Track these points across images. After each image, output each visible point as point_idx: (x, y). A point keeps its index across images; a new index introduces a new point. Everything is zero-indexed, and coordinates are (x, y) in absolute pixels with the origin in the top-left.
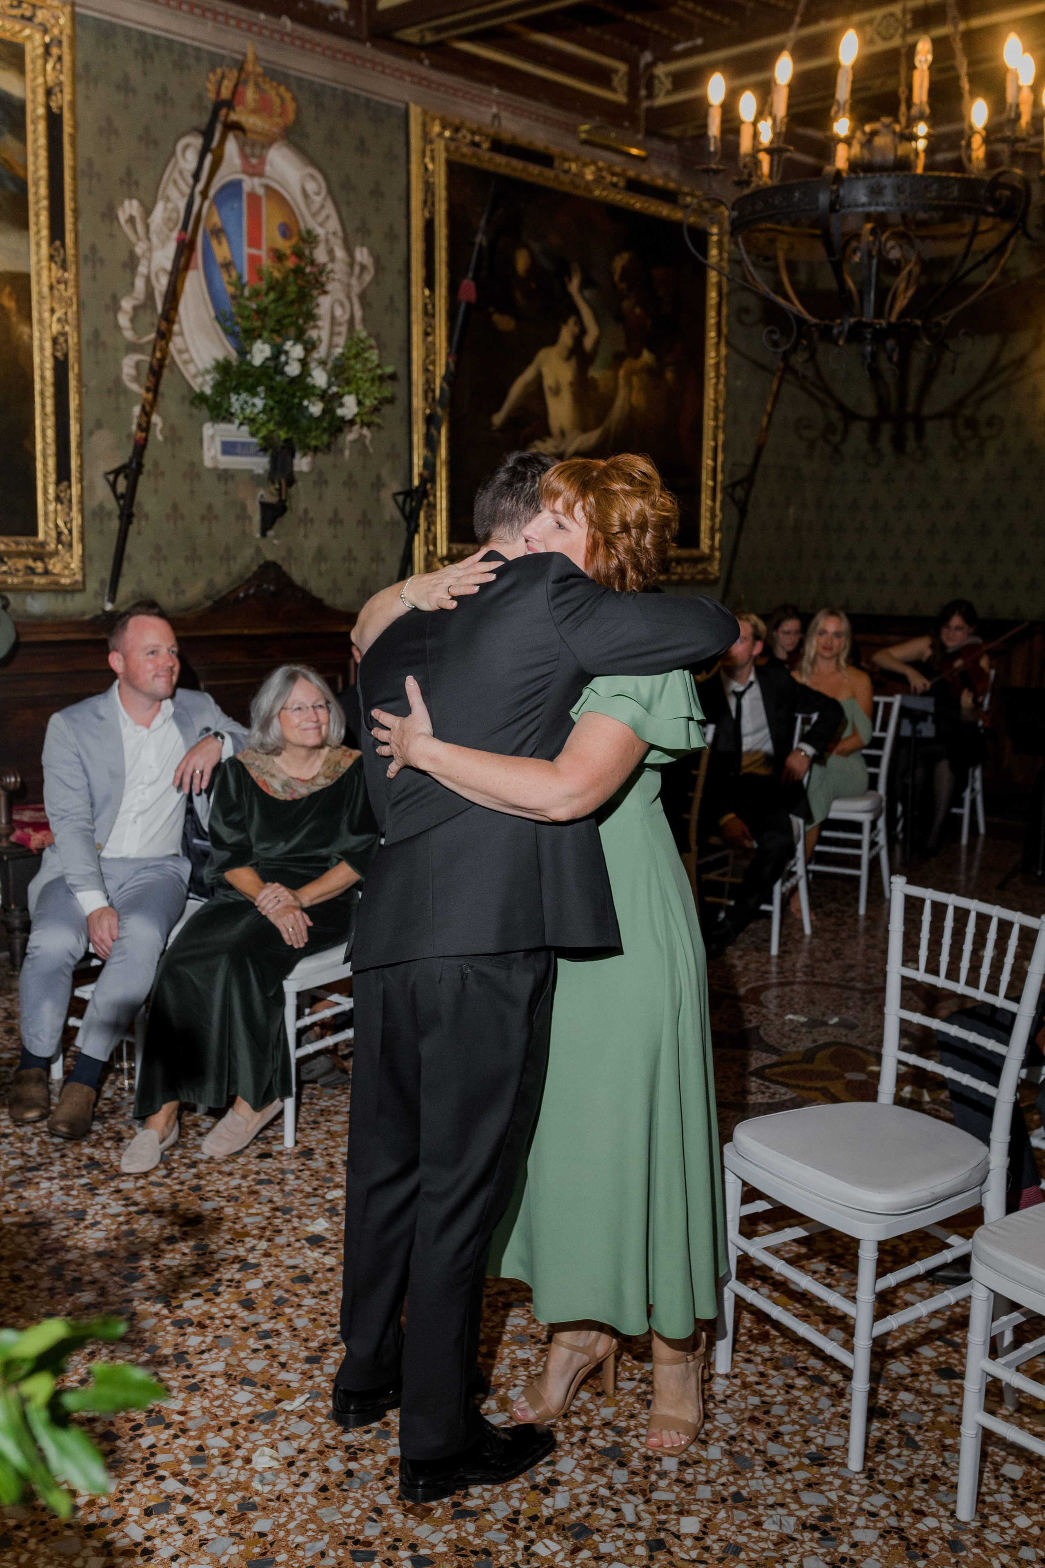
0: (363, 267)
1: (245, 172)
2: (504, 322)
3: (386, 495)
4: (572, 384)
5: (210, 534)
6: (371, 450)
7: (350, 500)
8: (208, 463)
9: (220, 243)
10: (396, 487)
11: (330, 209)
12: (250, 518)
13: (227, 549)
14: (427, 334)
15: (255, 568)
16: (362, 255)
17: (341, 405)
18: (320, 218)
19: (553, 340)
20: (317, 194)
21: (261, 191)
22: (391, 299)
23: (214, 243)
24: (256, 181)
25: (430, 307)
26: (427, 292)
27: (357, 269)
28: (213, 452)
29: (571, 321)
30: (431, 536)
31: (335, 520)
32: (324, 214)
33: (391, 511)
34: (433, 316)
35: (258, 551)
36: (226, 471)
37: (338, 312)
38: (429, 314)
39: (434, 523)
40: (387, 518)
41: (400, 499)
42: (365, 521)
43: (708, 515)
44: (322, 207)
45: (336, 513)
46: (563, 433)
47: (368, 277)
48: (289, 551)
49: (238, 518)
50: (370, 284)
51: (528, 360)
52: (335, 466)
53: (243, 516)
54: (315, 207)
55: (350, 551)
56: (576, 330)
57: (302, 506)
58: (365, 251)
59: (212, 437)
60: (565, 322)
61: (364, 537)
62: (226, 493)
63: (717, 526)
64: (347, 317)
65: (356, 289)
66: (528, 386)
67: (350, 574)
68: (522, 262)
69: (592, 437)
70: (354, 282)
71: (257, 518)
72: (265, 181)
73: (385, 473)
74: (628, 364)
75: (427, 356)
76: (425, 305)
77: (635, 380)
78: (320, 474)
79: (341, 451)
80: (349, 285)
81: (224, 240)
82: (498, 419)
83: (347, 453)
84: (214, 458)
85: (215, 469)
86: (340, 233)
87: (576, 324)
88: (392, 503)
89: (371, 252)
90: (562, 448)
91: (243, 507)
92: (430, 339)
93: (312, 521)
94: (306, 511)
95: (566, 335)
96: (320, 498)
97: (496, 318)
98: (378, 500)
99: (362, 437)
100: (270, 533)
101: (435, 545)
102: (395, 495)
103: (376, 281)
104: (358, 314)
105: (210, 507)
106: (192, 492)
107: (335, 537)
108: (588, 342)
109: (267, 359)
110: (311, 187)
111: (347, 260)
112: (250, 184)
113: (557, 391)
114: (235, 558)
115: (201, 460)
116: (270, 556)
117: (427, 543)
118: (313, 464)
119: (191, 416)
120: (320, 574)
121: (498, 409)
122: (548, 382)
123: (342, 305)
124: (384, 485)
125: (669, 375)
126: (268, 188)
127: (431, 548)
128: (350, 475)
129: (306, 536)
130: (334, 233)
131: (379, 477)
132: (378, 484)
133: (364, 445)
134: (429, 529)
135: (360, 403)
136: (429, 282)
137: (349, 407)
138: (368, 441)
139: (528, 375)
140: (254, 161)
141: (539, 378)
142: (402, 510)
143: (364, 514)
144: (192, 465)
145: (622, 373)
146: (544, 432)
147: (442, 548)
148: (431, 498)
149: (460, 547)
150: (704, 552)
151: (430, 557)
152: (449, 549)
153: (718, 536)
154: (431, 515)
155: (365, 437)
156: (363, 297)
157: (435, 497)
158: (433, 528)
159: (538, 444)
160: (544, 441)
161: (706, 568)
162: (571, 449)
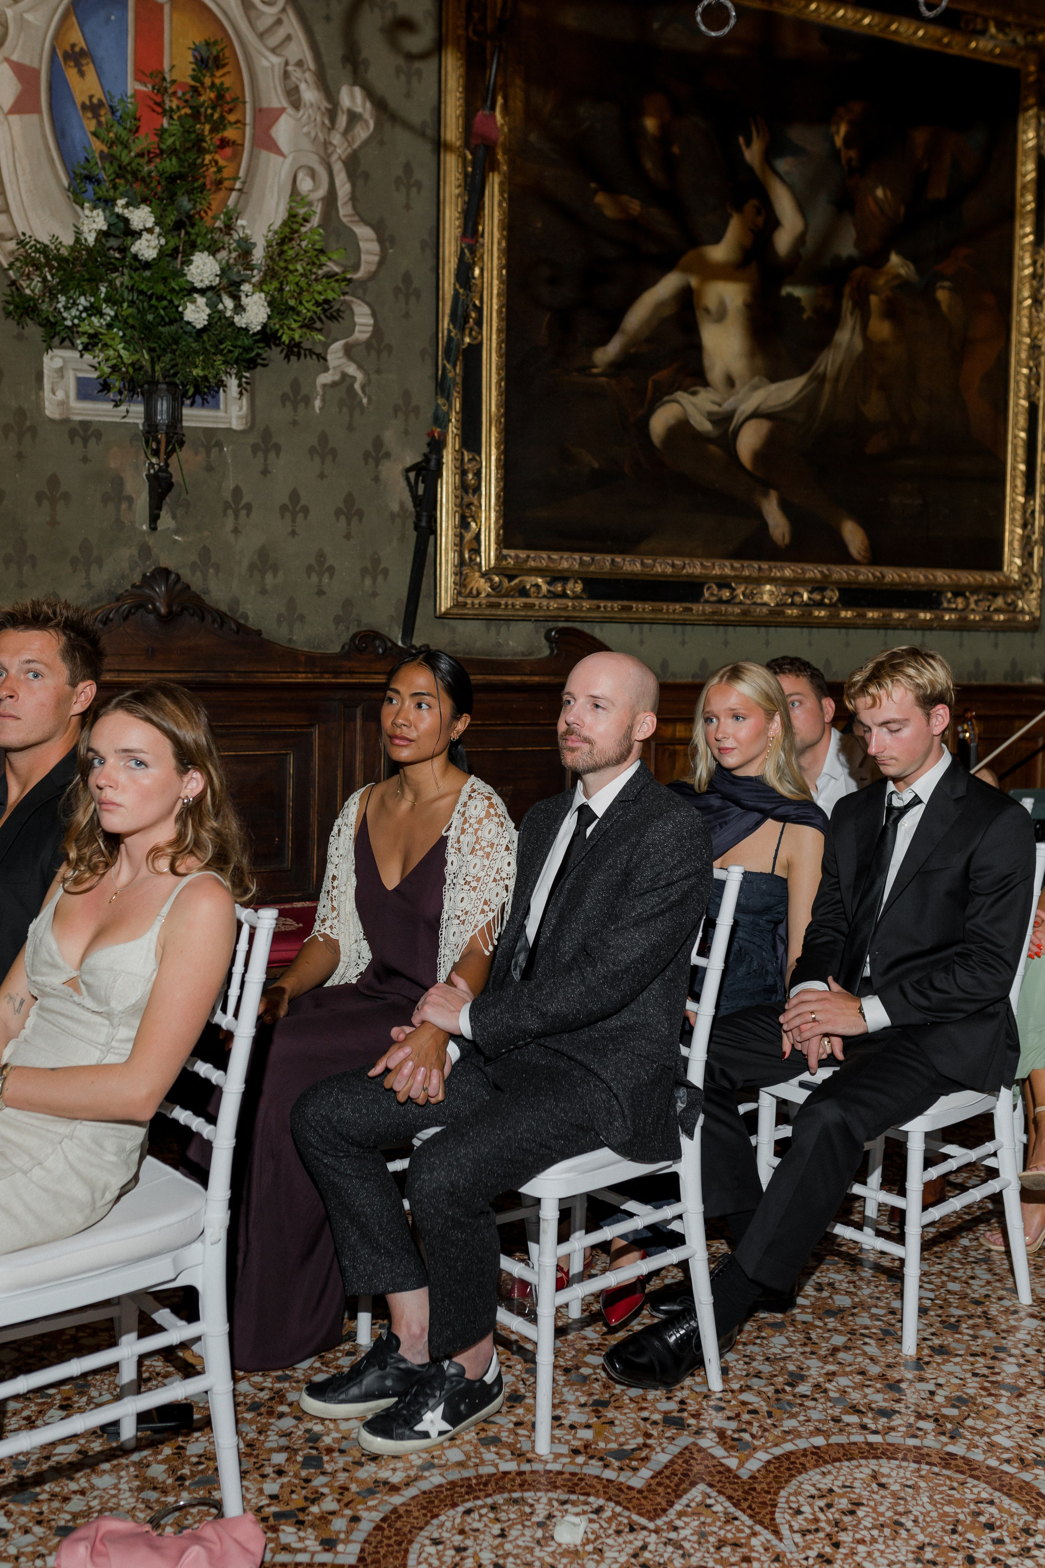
0: (354, 117)
2: (616, 205)
5: (53, 523)
6: (365, 401)
7: (322, 476)
8: (51, 411)
9: (82, 74)
11: (292, 25)
12: (130, 500)
13: (86, 546)
15: (137, 579)
16: (353, 99)
18: (274, 40)
22: (408, 168)
23: (71, 74)
28: (60, 395)
29: (750, 207)
30: (468, 536)
31: (294, 507)
32: (281, 33)
33: (396, 494)
35: (145, 551)
36: (85, 424)
37: (305, 185)
39: (476, 517)
40: (395, 507)
41: (412, 475)
42: (350, 510)
43: (1018, 516)
44: (279, 22)
45: (295, 496)
46: (730, 382)
47: (362, 133)
48: (205, 554)
49: (106, 499)
50: (366, 143)
52: (295, 423)
53: (116, 496)
54: (263, 24)
55: (321, 556)
56: (760, 220)
57: (229, 485)
58: (357, 91)
59: (61, 371)
60: (737, 207)
61: (348, 536)
62: (85, 460)
64: (322, 192)
65: (340, 148)
66: (662, 305)
67: (320, 593)
69: (789, 390)
70: (336, 138)
71: (143, 500)
73: (390, 436)
74: (861, 276)
77: (874, 301)
78: (267, 434)
79: (307, 401)
80: (327, 144)
81: (90, 71)
82: (604, 356)
83: (317, 403)
84: (63, 403)
85: (66, 421)
86: (311, 64)
87: (758, 212)
88: (403, 484)
89: (369, 94)
90: (727, 406)
91: (118, 482)
93: (249, 508)
94: (237, 492)
95: (739, 229)
96: (265, 472)
97: (600, 199)
98: (376, 479)
99: (345, 378)
101: (477, 552)
102: (408, 470)
103: (377, 137)
104: (344, 189)
105: (54, 481)
106: (20, 456)
107: (293, 533)
108: (783, 240)
111: (325, 105)
114: (100, 563)
115: (39, 405)
116: (166, 561)
117: (460, 546)
118: (252, 413)
119: (20, 337)
120: (263, 592)
122: (703, 301)
123: (313, 174)
124: (387, 455)
125: (942, 295)
127: (469, 555)
128: (324, 438)
129: (236, 531)
130: (300, 64)
131: (378, 443)
132: (378, 454)
133: (351, 389)
134: (464, 524)
138: (357, 386)
139: (664, 289)
141: (685, 294)
142: (412, 490)
143: (349, 500)
144: (21, 413)
146: (694, 377)
147: (488, 555)
148: (470, 476)
149: (523, 554)
150: (1008, 578)
151: (466, 570)
152: (500, 557)
153: (1037, 552)
154: (470, 504)
155: (354, 378)
156: (352, 164)
157: (478, 474)
158: (473, 525)
159: (680, 395)
160: (694, 393)
161: (1014, 604)
162: (748, 407)
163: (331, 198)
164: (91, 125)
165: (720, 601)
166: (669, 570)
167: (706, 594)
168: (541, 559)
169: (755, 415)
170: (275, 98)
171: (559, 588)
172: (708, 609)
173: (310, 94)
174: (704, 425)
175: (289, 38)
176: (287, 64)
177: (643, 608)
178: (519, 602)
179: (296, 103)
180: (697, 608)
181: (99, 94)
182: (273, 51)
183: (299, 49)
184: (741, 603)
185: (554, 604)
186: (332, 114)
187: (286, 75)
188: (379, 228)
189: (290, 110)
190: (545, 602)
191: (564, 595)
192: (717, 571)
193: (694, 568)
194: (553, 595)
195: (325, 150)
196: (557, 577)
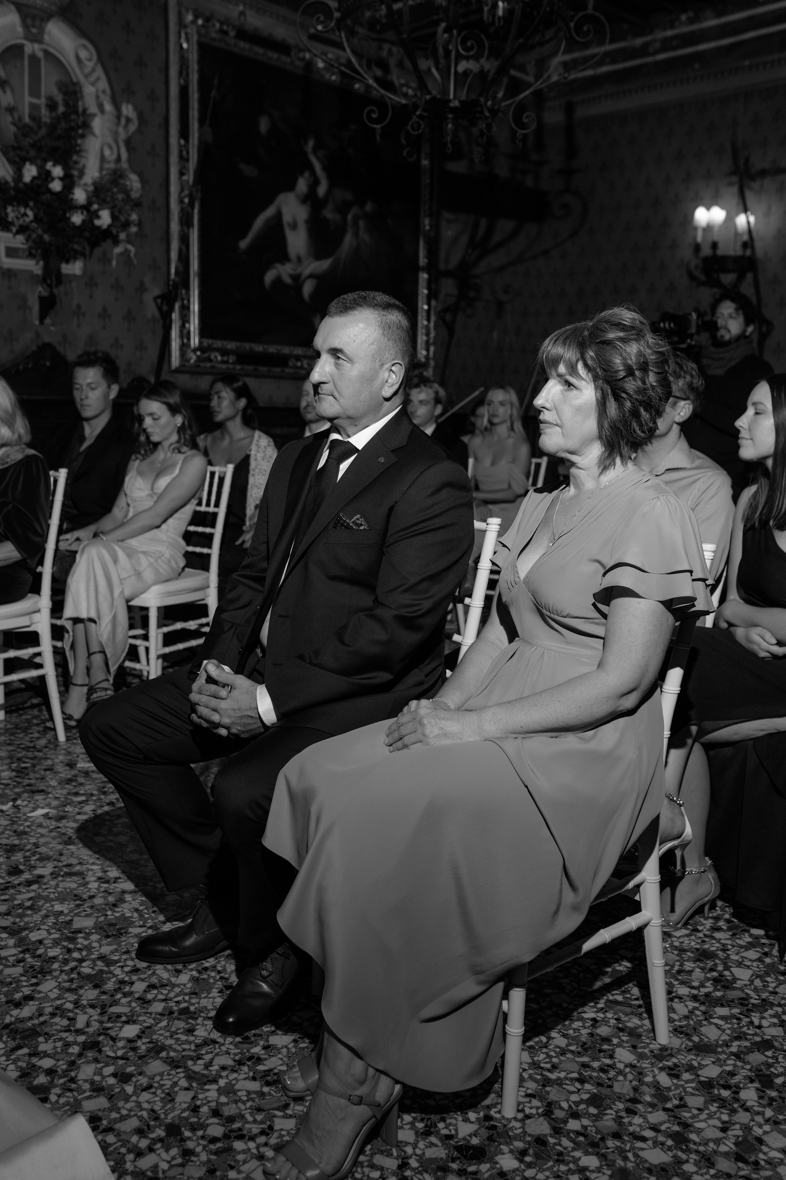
0: (128, 120)
1: (26, 38)
2: (249, 170)
3: (149, 298)
4: (307, 222)
6: (135, 262)
7: (117, 299)
9: (4, 92)
10: (157, 292)
11: (100, 72)
12: (30, 308)
13: (10, 332)
14: (181, 174)
15: (34, 347)
16: (128, 110)
17: (98, 217)
18: (92, 78)
19: (291, 187)
20: (90, 60)
21: (40, 54)
22: (153, 147)
24: (36, 46)
25: (184, 153)
26: (182, 142)
27: (123, 121)
29: (307, 174)
30: (185, 332)
31: (104, 315)
32: (95, 76)
33: (151, 310)
34: (187, 160)
35: (37, 334)
36: (9, 270)
37: (107, 152)
38: (183, 159)
39: (189, 322)
40: (150, 316)
41: (159, 301)
42: (129, 317)
43: (424, 331)
44: (94, 70)
45: (105, 309)
46: (299, 259)
47: (133, 127)
48: (64, 336)
49: (19, 307)
50: (134, 133)
51: (269, 201)
52: (104, 272)
53: (24, 306)
54: (87, 70)
55: (117, 339)
56: (310, 181)
57: (75, 302)
58: (130, 107)
60: (302, 174)
61: (129, 330)
62: (10, 288)
63: (431, 341)
64: (114, 156)
65: (123, 135)
66: (268, 221)
68: (264, 125)
69: (325, 265)
70: (121, 130)
71: (36, 309)
72: (44, 47)
73: (146, 279)
74: (355, 210)
75: (182, 190)
76: (181, 152)
77: (361, 223)
78: (91, 278)
79: (110, 261)
80: (116, 132)
81: (8, 90)
82: (244, 244)
83: (114, 263)
86: (108, 92)
87: (310, 175)
88: (153, 304)
89: (136, 108)
90: (298, 271)
91: (25, 299)
92: (185, 178)
93: (84, 314)
94: (79, 306)
95: (302, 185)
96: (91, 296)
97: (242, 166)
98: (141, 301)
99: (127, 251)
100: (48, 321)
101: (189, 339)
102: (155, 298)
103: (139, 131)
104: (124, 155)
107: (104, 328)
108: (322, 190)
109: (34, 178)
110: (83, 54)
111: (115, 112)
112: (30, 48)
113: (294, 226)
114: (17, 340)
116: (47, 339)
117: (181, 336)
118: (85, 269)
121: (244, 236)
122: (287, 218)
123: (110, 147)
124: (146, 289)
126: (46, 53)
127: (185, 341)
128: (117, 280)
129: (79, 326)
130: (104, 92)
131: (142, 283)
132: (141, 289)
133: (129, 257)
134: (183, 326)
135: (114, 217)
136: (184, 133)
137: (105, 219)
138: (132, 255)
139: (269, 212)
140: (34, 30)
141: (279, 215)
142: (160, 309)
143: (129, 312)
145: (350, 217)
146: (283, 257)
147: (195, 341)
148: (186, 302)
149: (210, 341)
150: (420, 361)
151: (184, 348)
152: (200, 342)
153: (432, 349)
154: (186, 316)
155: (130, 251)
156: (128, 143)
157: (189, 301)
158: (187, 325)
159: (278, 266)
160: (283, 264)
161: (422, 373)
162: (307, 272)
163: (118, 160)
164: (9, 119)
165: (296, 367)
166: (275, 351)
167: (290, 364)
168: (219, 344)
169: (311, 276)
170: (93, 109)
171: (225, 358)
172: (292, 371)
173: (108, 107)
174: (288, 280)
175: (98, 79)
176: (97, 91)
177: (263, 369)
178: (209, 365)
179: (102, 110)
180: (287, 370)
181: (12, 103)
182: (93, 84)
183: (103, 84)
184: (305, 369)
185: (224, 366)
186: (119, 117)
187: (97, 97)
188: (141, 175)
189: (99, 114)
190: (220, 366)
191: (227, 362)
192: (295, 352)
193: (286, 350)
194: (223, 362)
195: (115, 135)
196: (224, 352)
